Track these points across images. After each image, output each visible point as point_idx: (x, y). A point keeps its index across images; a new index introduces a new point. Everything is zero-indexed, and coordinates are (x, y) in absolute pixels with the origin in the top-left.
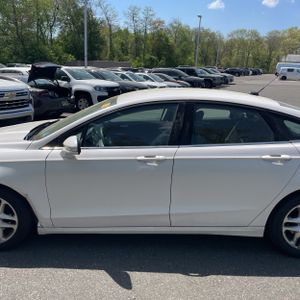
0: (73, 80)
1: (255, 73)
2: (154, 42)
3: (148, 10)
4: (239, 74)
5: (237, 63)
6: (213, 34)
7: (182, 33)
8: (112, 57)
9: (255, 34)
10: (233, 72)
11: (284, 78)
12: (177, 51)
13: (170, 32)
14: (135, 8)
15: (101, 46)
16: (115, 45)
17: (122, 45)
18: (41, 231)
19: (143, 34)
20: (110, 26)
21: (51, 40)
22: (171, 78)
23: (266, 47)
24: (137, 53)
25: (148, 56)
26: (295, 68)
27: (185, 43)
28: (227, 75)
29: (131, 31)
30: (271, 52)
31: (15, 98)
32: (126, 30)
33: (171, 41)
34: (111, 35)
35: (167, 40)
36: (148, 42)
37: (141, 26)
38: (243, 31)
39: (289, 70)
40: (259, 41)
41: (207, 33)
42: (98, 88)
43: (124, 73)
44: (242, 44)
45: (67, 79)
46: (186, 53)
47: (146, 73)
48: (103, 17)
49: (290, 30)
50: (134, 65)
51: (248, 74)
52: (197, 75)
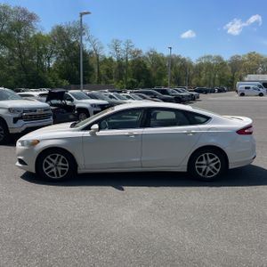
0: (75, 100)
1: (220, 91)
2: (134, 67)
3: (128, 42)
4: (206, 92)
5: (206, 83)
6: (184, 59)
7: (157, 60)
8: (99, 81)
9: (219, 58)
10: (200, 91)
11: (242, 95)
12: (154, 74)
13: (147, 59)
14: (117, 41)
15: (90, 73)
16: (102, 71)
17: (108, 71)
18: (79, 171)
19: (125, 61)
20: (98, 55)
21: (49, 68)
22: (148, 97)
23: (230, 69)
24: (120, 77)
25: (129, 80)
26: (251, 86)
27: (160, 67)
28: (194, 93)
29: (115, 59)
30: (234, 73)
31: (43, 113)
32: (111, 59)
33: (149, 66)
34: (99, 63)
35: (145, 66)
36: (129, 68)
37: (123, 55)
38: (209, 57)
39: (246, 88)
40: (223, 64)
41: (178, 59)
42: (93, 105)
43: (112, 94)
44: (209, 66)
45: (71, 100)
46: (161, 76)
47: (128, 94)
48: (92, 49)
49: (249, 54)
50: (118, 87)
51: (214, 92)
52: (168, 94)
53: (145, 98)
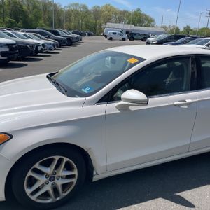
2: (11, 8)
7: (33, 3)
9: (85, 7)
12: (31, 16)
18: (96, 178)
23: (92, 16)
25: (7, 19)
26: (117, 32)
27: (36, 10)
28: (78, 36)
30: (96, 20)
33: (25, 8)
35: (21, 6)
36: (6, 7)
38: (77, 5)
40: (88, 12)
41: (51, 4)
44: (77, 13)
46: (37, 18)
49: (106, 6)
51: (85, 35)
52: (59, 35)
53: (41, 38)
